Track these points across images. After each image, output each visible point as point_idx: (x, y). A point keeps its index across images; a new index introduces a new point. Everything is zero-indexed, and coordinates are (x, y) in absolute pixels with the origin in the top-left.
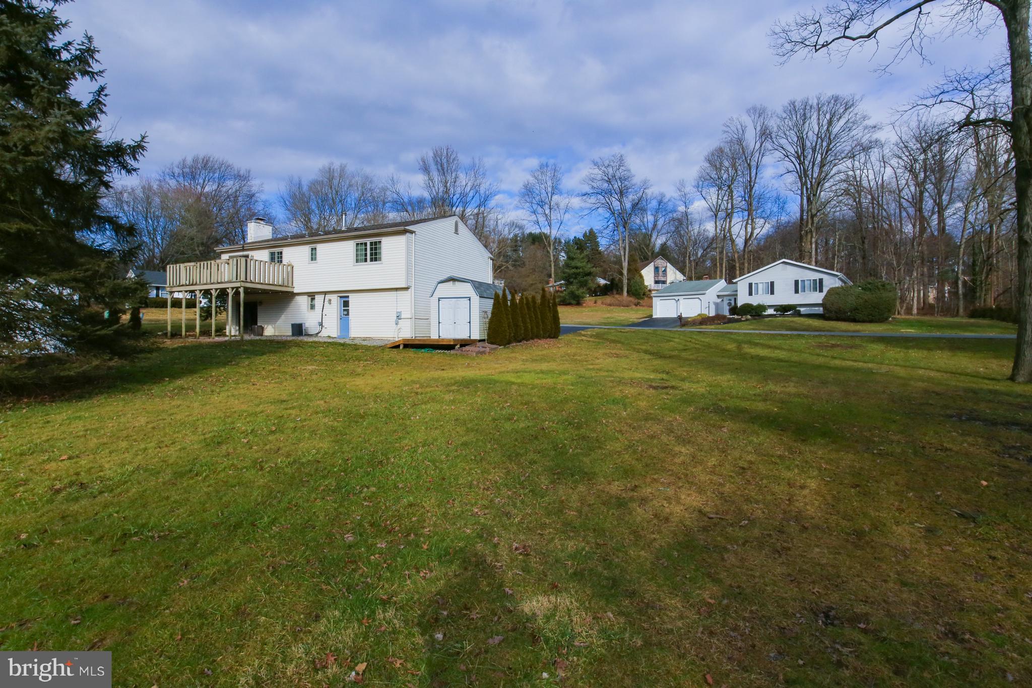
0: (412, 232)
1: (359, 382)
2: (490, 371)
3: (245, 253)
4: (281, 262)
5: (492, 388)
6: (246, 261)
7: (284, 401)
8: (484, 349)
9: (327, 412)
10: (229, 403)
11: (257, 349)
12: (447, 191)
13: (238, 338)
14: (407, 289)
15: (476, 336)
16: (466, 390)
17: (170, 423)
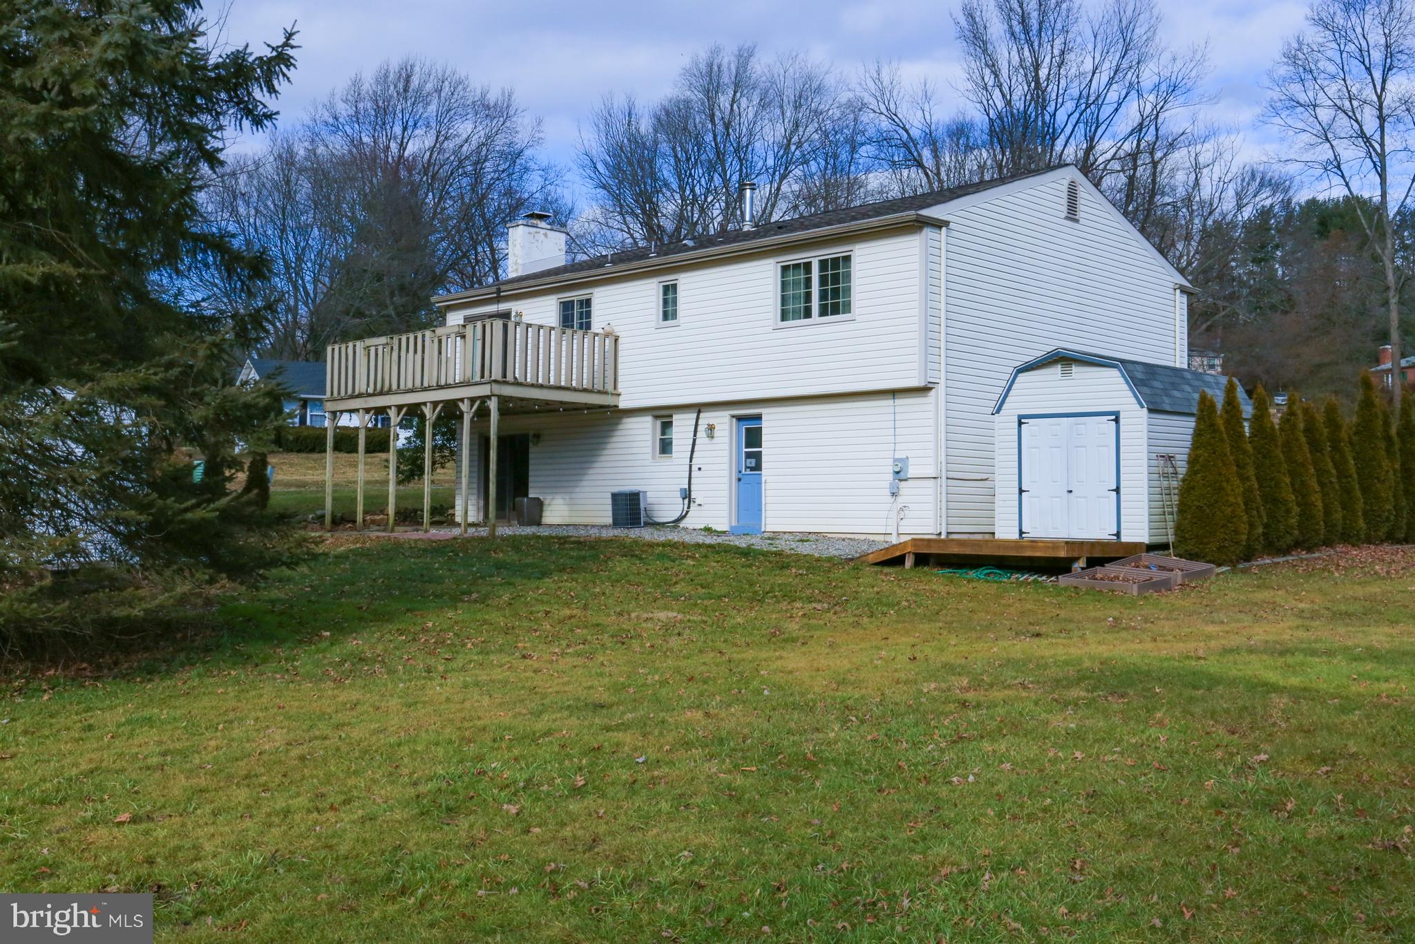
0: (939, 224)
1: (794, 659)
2: (1191, 645)
3: (503, 307)
4: (588, 326)
5: (1203, 699)
6: (505, 327)
7: (602, 707)
8: (1165, 575)
9: (715, 744)
10: (467, 705)
11: (529, 560)
12: (1038, 95)
13: (483, 532)
14: (924, 390)
15: (1137, 530)
16: (1116, 704)
17: (338, 749)
